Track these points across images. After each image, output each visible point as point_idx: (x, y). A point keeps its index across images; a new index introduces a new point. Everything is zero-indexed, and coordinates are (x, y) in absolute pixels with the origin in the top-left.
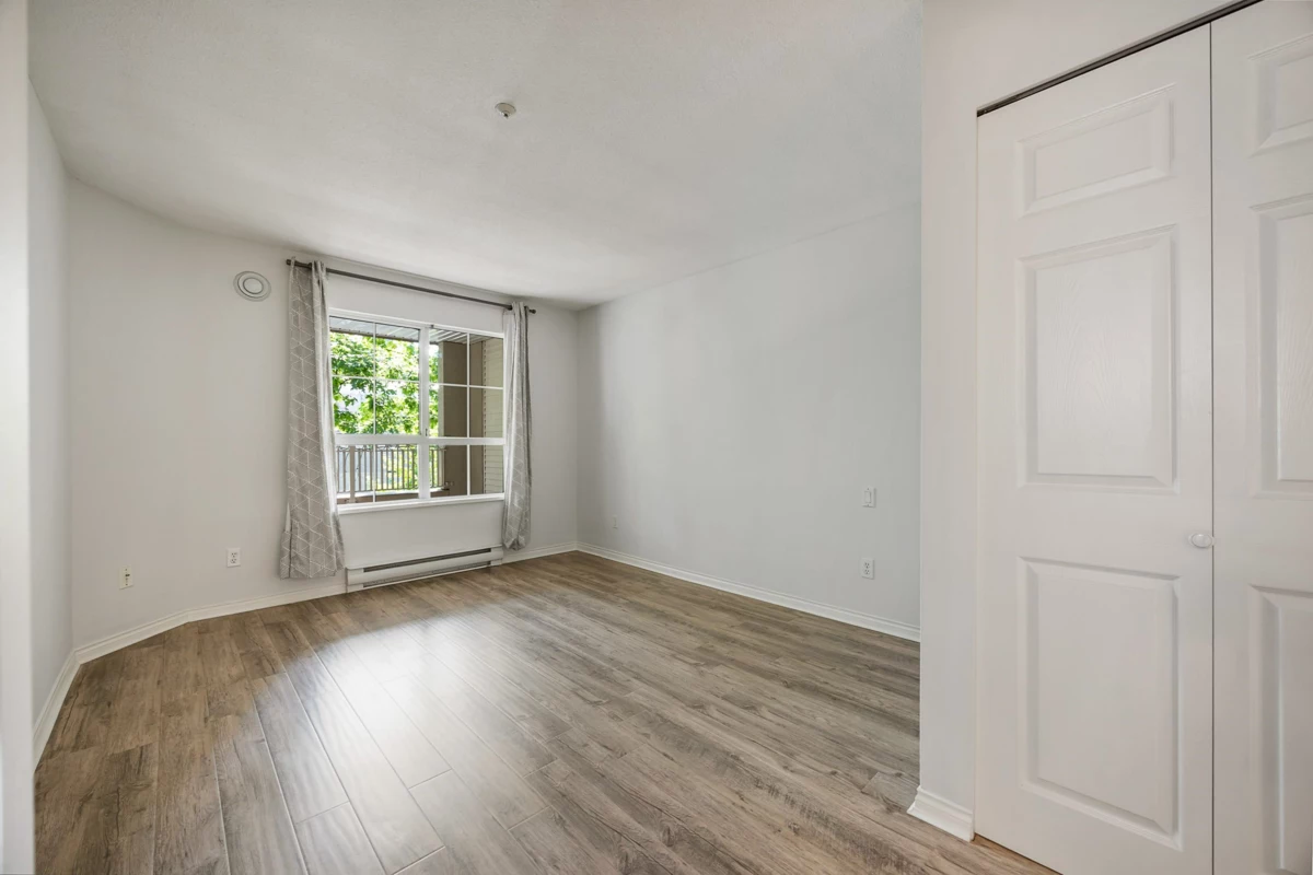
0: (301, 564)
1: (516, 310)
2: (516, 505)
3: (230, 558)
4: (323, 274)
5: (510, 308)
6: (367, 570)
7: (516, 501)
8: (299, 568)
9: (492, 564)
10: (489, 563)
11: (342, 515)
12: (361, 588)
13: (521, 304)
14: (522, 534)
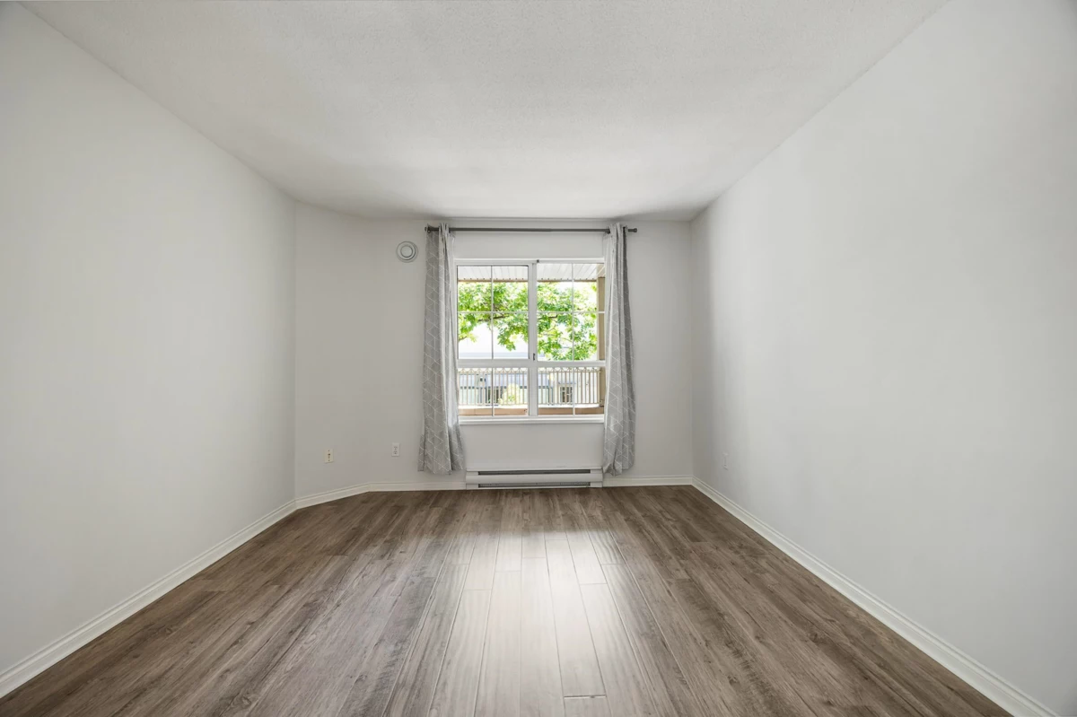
0: (430, 461)
1: (613, 233)
2: (612, 429)
3: (393, 450)
4: (446, 232)
5: (608, 231)
6: (480, 473)
7: (612, 425)
8: (429, 465)
9: (592, 486)
10: (589, 483)
11: (461, 425)
12: (477, 488)
13: (618, 224)
14: (619, 460)
